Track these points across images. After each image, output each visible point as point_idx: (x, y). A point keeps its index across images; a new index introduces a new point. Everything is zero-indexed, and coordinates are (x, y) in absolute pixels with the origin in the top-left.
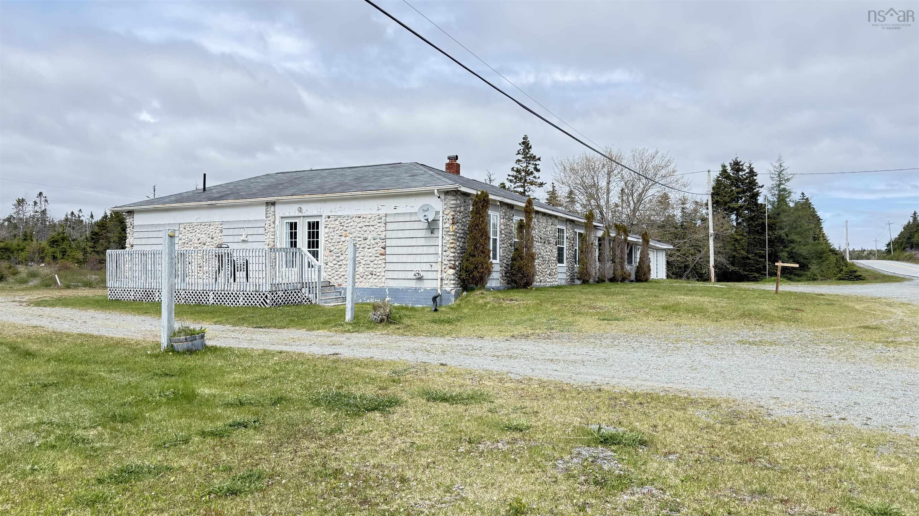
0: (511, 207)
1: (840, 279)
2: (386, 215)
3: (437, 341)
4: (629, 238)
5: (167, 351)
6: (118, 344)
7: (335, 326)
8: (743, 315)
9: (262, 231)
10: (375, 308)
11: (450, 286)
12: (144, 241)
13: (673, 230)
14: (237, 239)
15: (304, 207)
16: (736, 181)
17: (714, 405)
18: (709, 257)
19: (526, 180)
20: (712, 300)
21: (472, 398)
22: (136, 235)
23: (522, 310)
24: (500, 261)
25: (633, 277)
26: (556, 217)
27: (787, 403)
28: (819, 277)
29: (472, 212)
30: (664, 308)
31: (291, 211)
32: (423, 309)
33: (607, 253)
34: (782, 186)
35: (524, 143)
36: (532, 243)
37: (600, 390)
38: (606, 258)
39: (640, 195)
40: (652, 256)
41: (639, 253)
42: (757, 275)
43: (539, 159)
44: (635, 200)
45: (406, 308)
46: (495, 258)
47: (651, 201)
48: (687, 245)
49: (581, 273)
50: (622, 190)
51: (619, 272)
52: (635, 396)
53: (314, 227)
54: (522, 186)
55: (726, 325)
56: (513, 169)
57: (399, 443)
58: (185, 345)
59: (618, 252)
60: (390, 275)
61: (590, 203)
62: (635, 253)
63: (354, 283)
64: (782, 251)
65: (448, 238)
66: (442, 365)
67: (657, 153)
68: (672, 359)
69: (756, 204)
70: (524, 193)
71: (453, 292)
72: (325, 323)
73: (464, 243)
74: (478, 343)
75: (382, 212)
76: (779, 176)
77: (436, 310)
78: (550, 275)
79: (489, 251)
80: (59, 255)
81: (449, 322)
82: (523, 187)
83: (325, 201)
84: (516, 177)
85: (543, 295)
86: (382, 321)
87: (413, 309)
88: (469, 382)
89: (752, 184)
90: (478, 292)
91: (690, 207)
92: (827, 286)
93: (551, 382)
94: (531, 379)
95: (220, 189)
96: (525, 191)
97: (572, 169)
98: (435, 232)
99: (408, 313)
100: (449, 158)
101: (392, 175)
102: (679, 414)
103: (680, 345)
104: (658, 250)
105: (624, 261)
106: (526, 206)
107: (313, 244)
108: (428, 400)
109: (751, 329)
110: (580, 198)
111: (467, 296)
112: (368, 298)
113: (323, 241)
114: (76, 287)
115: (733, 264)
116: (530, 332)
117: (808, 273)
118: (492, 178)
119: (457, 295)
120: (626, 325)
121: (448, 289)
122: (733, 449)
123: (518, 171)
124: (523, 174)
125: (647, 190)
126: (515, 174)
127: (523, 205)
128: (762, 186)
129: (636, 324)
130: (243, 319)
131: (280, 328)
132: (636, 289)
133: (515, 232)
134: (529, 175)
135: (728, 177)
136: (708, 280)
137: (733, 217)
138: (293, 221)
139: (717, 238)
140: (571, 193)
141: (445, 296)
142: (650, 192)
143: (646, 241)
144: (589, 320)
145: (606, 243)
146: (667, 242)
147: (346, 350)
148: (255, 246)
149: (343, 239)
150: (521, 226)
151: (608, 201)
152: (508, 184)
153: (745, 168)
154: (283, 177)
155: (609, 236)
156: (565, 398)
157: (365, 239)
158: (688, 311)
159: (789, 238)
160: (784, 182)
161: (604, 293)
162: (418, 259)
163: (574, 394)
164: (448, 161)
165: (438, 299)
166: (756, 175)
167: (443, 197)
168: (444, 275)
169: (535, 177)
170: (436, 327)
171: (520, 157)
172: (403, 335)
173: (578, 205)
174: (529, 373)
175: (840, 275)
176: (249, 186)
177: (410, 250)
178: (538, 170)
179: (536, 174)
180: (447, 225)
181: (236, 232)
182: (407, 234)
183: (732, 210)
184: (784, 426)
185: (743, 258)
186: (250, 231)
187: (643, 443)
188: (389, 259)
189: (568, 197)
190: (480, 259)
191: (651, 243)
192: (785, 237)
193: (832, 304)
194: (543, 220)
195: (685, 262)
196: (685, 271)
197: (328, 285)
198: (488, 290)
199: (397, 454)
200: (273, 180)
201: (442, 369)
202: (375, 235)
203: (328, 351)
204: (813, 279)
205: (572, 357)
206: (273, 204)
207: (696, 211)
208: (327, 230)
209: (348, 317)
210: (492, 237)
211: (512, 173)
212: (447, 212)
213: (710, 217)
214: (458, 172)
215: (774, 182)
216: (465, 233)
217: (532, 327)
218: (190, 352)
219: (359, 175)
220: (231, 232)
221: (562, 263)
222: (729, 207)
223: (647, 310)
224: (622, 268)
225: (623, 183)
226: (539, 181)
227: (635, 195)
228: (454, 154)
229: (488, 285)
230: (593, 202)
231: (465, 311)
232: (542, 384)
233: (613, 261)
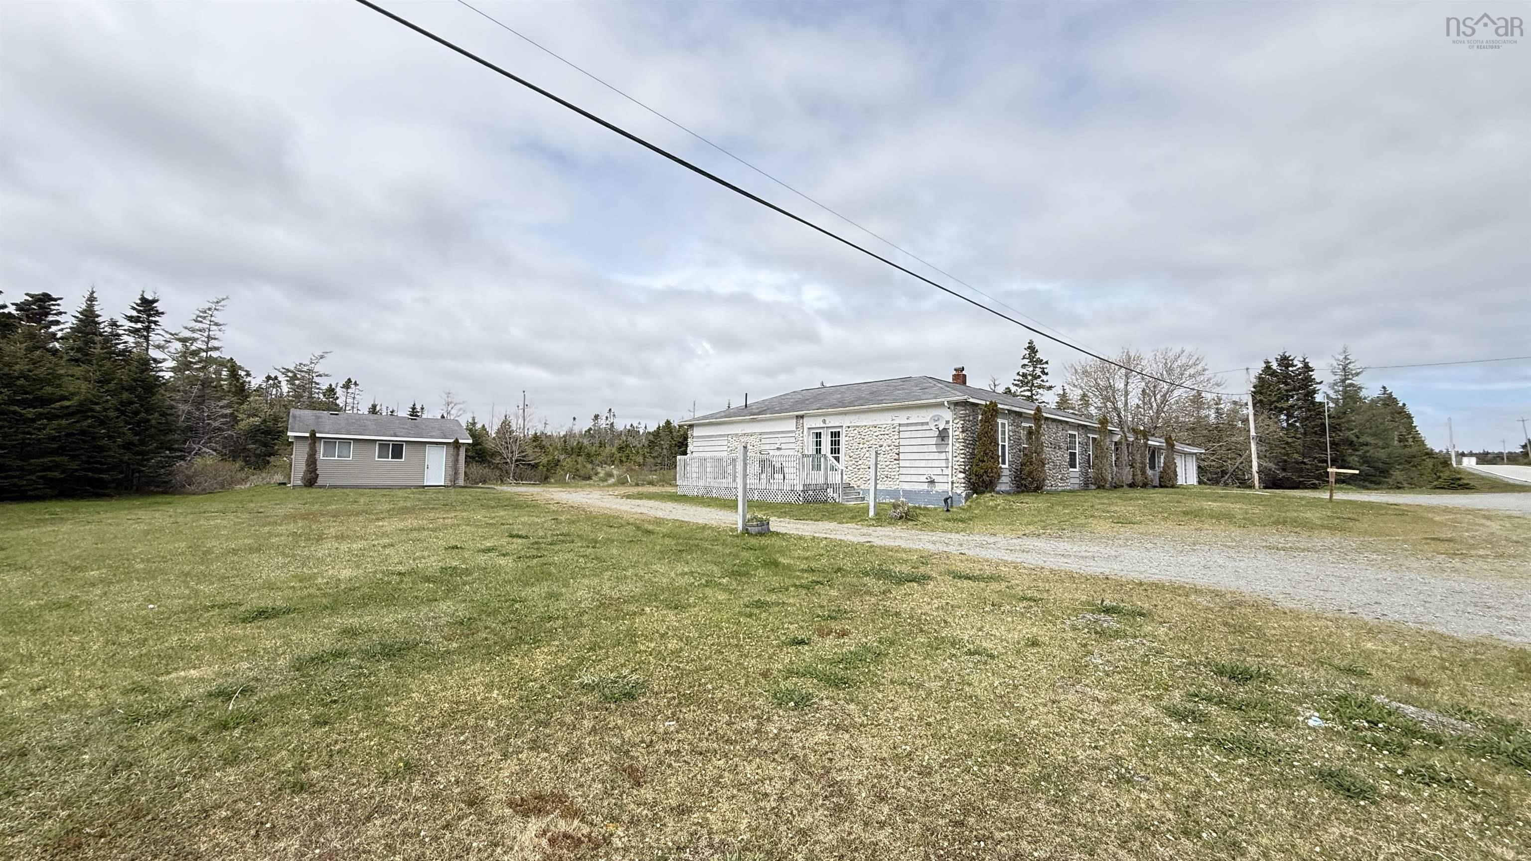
0: (1019, 414)
1: (1436, 488)
2: (900, 425)
3: (954, 536)
4: (1150, 442)
5: (743, 534)
6: (704, 527)
7: (862, 520)
8: (1276, 523)
9: (793, 440)
10: (895, 506)
11: (960, 490)
12: (701, 449)
13: (1205, 432)
14: (773, 447)
15: (827, 419)
16: (1285, 378)
17: (1217, 594)
18: (1251, 461)
19: (1033, 384)
20: (1245, 507)
21: (991, 578)
22: (695, 444)
23: (1033, 512)
24: (1009, 465)
25: (1156, 482)
26: (1067, 422)
27: (1298, 598)
28: (1406, 485)
29: (981, 420)
30: (1185, 513)
31: (817, 423)
32: (935, 509)
33: (1125, 457)
34: (1348, 382)
35: (1029, 348)
36: (1042, 449)
37: (1107, 578)
38: (1124, 463)
39: (1164, 396)
40: (1179, 462)
41: (1162, 457)
42: (1317, 482)
43: (1047, 363)
44: (1159, 401)
45: (920, 508)
46: (1004, 463)
47: (1177, 402)
48: (1224, 448)
49: (1096, 479)
50: (1144, 391)
51: (1139, 478)
52: (1141, 584)
53: (836, 435)
54: (1028, 390)
55: (1254, 532)
56: (1018, 374)
57: (936, 603)
58: (757, 529)
59: (1138, 457)
60: (903, 478)
61: (1106, 406)
62: (1159, 458)
63: (876, 484)
64: (1352, 455)
65: (958, 445)
66: (961, 554)
67: (1183, 351)
68: (1185, 559)
69: (1313, 403)
70: (1031, 396)
71: (964, 495)
72: (852, 518)
73: (974, 449)
74: (992, 540)
75: (897, 422)
76: (1344, 369)
77: (948, 510)
78: (1061, 479)
79: (998, 457)
80: (624, 459)
81: (962, 521)
82: (1031, 391)
83: (845, 413)
84: (1022, 381)
85: (1054, 499)
86: (901, 517)
87: (926, 509)
88: (986, 567)
89: (1308, 380)
90: (988, 495)
91: (1226, 407)
92: (1412, 495)
93: (1061, 571)
94: (1043, 568)
95: (759, 406)
96: (1032, 394)
97: (1085, 372)
98: (946, 439)
99: (922, 512)
100: (955, 370)
101: (904, 389)
102: (1183, 599)
103: (1198, 547)
104: (1186, 454)
105: (1145, 466)
106: (1035, 414)
107: (835, 451)
108: (954, 578)
109: (1284, 536)
110: (1096, 402)
111: (977, 498)
112: (885, 498)
113: (844, 446)
114: (643, 485)
115: (1284, 470)
116: (1041, 531)
117: (1390, 481)
118: (997, 383)
119: (968, 497)
120: (1142, 529)
121: (959, 492)
122: (1226, 624)
123: (1024, 375)
124: (1030, 378)
125: (1172, 391)
126: (1021, 378)
127: (1033, 412)
128: (1321, 382)
129: (1153, 528)
130: (785, 513)
131: (816, 520)
132: (1158, 495)
133: (1024, 438)
134: (1036, 379)
135: (1274, 373)
136: (1251, 487)
137: (1283, 417)
138: (818, 431)
139: (1260, 440)
140: (1084, 395)
141: (955, 498)
142: (1176, 393)
143: (1170, 445)
144: (1102, 522)
145: (1124, 447)
146: (1199, 446)
147: (876, 539)
148: (788, 452)
149: (861, 446)
150: (1030, 432)
151: (1126, 404)
152: (1013, 389)
153: (1295, 362)
154: (808, 393)
155: (1127, 440)
156: (1074, 583)
157: (881, 446)
158: (1212, 517)
159: (1361, 440)
160: (1350, 377)
161: (1120, 498)
162: (930, 464)
163: (1082, 580)
164: (955, 372)
165: (949, 501)
166: (1313, 371)
167: (952, 407)
168: (955, 479)
169: (1043, 381)
170: (950, 524)
171: (1026, 361)
172: (921, 530)
173: (1093, 408)
174: (1041, 564)
175: (1435, 483)
176: (781, 403)
177: (922, 456)
178: (1047, 374)
179: (1044, 377)
180: (957, 433)
181: (772, 441)
182: (919, 441)
183: (1281, 410)
184: (1285, 613)
185: (1297, 463)
186: (784, 440)
187: (1141, 614)
188: (902, 464)
189: (1081, 400)
190: (990, 464)
191: (1178, 446)
192: (1355, 439)
193: (1403, 514)
194: (1053, 426)
195: (1221, 467)
196: (1222, 477)
197: (848, 487)
198: (998, 493)
199: (937, 608)
200: (799, 396)
201: (964, 558)
202: (890, 442)
203: (862, 539)
204: (1398, 487)
205: (1083, 554)
206: (802, 417)
207: (1235, 412)
208: (847, 438)
209: (871, 513)
210: (1000, 443)
211: (1018, 378)
212: (956, 421)
213: (1251, 418)
214: (964, 383)
215: (1337, 377)
216: (974, 440)
217: (1044, 528)
218: (761, 534)
219: (874, 390)
220: (768, 441)
221: (1075, 467)
222: (1276, 407)
223: (1166, 515)
224: (1144, 472)
225: (1143, 384)
226: (1047, 384)
227: (1158, 396)
228: (961, 366)
229: (998, 488)
230: (1109, 404)
231: (976, 512)
232: (1052, 571)
233: (1132, 466)
